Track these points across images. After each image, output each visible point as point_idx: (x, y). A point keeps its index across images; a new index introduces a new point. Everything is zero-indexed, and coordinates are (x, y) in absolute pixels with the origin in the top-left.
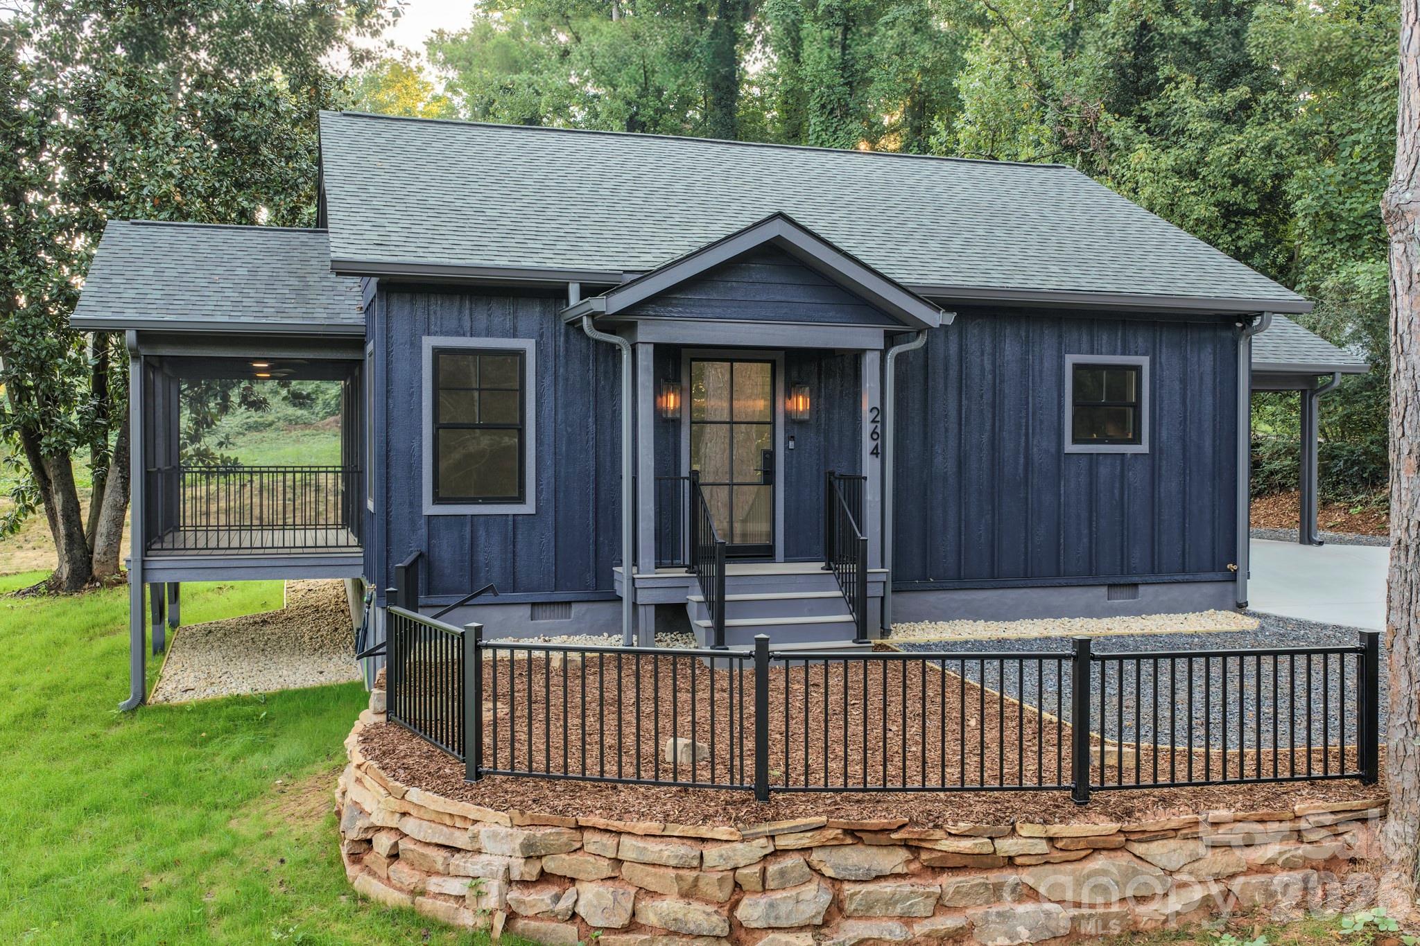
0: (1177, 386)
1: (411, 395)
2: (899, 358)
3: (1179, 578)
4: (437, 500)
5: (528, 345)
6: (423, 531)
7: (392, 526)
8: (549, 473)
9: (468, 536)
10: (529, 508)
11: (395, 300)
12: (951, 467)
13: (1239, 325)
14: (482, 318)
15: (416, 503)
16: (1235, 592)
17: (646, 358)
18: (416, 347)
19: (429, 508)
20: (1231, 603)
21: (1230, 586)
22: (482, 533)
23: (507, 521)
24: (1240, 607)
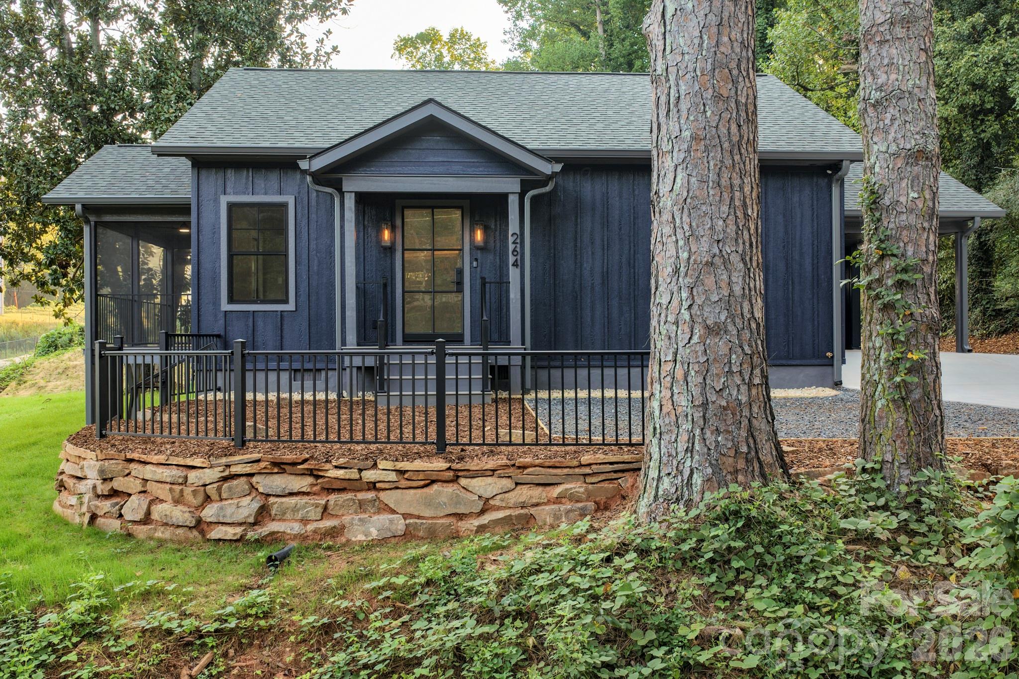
0: (780, 219)
1: (214, 233)
2: (534, 199)
3: (784, 362)
4: (231, 300)
5: (290, 200)
6: (222, 322)
7: (202, 318)
8: (304, 286)
9: (251, 324)
10: (291, 306)
11: (204, 173)
12: (598, 280)
13: (829, 172)
14: (260, 182)
15: (216, 303)
16: (833, 374)
17: (350, 202)
18: (217, 201)
19: (225, 306)
20: (831, 383)
21: (829, 369)
22: (260, 323)
23: (277, 315)
24: (838, 384)
